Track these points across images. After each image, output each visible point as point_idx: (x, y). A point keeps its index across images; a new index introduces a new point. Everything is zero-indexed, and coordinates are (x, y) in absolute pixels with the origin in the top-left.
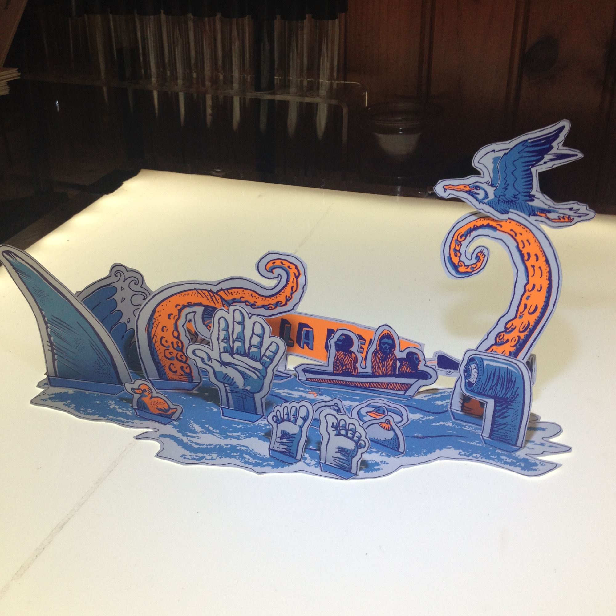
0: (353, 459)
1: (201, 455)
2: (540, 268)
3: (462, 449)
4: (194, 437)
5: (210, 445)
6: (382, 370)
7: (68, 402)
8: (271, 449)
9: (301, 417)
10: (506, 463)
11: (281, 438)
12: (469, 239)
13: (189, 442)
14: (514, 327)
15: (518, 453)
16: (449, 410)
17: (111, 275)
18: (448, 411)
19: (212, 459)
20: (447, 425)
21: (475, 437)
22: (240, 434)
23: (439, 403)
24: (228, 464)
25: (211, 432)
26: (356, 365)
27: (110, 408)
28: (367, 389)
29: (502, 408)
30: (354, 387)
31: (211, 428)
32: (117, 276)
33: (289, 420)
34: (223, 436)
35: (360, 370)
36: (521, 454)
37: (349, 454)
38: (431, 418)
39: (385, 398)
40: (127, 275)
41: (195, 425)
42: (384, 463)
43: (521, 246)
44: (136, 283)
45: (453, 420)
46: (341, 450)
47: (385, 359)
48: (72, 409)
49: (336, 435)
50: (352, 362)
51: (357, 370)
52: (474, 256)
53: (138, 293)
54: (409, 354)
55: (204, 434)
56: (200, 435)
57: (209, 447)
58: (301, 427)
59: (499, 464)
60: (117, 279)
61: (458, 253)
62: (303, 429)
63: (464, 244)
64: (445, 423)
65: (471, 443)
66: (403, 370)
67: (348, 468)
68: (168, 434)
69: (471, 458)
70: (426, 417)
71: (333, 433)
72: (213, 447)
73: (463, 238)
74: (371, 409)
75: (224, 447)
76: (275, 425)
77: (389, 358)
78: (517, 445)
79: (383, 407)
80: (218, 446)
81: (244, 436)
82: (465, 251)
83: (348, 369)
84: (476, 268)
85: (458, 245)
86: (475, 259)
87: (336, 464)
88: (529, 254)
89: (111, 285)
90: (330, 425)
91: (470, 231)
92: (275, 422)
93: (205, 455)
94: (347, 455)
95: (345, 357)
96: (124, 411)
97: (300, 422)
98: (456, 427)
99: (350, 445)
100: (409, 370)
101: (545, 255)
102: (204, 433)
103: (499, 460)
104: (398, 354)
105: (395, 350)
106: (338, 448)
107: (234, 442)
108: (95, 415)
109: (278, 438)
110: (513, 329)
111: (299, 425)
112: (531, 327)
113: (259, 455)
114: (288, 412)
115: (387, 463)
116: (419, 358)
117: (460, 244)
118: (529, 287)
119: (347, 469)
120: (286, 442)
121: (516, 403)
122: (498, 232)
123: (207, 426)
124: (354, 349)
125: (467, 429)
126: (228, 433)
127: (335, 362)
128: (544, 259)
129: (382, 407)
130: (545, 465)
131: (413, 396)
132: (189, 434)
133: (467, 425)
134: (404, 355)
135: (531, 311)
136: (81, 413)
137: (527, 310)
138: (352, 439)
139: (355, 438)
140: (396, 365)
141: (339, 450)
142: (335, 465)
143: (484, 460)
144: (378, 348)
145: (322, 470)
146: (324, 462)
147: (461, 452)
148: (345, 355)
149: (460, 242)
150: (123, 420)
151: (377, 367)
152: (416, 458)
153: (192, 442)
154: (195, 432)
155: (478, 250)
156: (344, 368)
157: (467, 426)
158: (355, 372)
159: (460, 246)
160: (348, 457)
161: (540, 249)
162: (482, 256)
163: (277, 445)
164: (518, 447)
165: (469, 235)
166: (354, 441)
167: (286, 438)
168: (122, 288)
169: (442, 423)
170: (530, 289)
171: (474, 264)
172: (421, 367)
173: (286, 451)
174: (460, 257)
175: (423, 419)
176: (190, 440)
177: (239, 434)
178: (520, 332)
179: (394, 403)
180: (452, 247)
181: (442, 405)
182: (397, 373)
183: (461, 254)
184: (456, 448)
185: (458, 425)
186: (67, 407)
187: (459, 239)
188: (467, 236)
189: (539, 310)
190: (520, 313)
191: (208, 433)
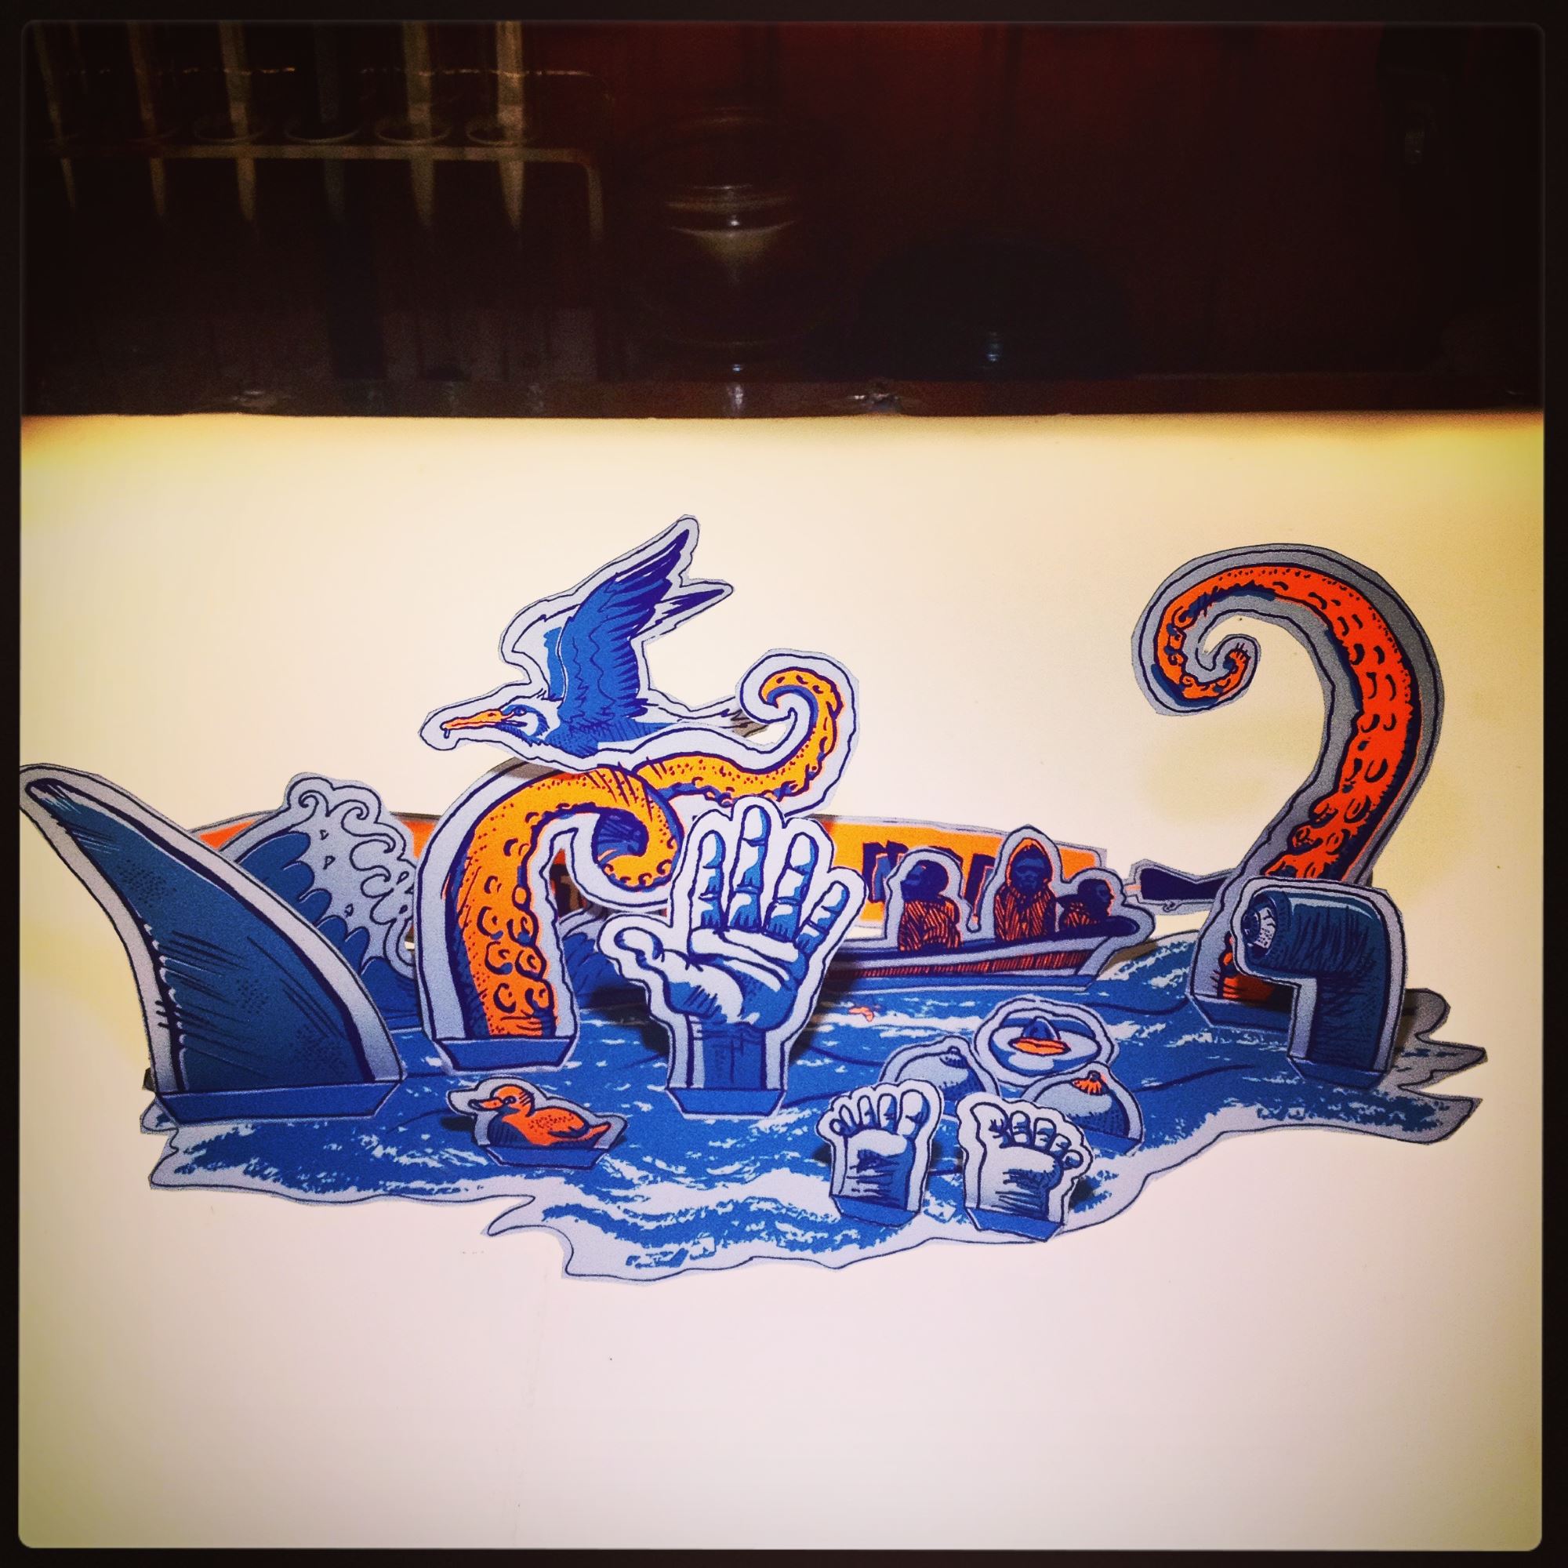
0: (1052, 1192)
1: (673, 1248)
2: (1389, 677)
3: (1259, 1102)
4: (632, 1200)
5: (682, 1214)
6: (1021, 927)
7: (253, 1161)
8: (836, 1196)
9: (907, 1117)
10: (1366, 1119)
11: (860, 1167)
12: (1202, 621)
13: (626, 1217)
14: (1332, 812)
15: (1382, 1088)
16: (1191, 997)
17: (289, 804)
18: (1187, 999)
19: (706, 1254)
20: (1201, 1040)
21: (1278, 1062)
22: (741, 1166)
23: (1159, 982)
24: (751, 1259)
25: (668, 1176)
26: (955, 928)
27: (373, 1156)
28: (987, 976)
29: (1335, 995)
30: (951, 976)
31: (661, 1164)
32: (307, 806)
33: (875, 1125)
34: (701, 1182)
35: (965, 936)
36: (1389, 1086)
37: (1039, 1184)
38: (1160, 1027)
39: (1036, 993)
40: (334, 798)
41: (617, 1163)
42: (1108, 1178)
43: (1339, 629)
44: (362, 813)
45: (1211, 1026)
46: (1017, 1176)
47: (1029, 903)
48: (275, 1181)
49: (1002, 1146)
50: (944, 921)
51: (959, 937)
52: (1221, 659)
53: (370, 838)
54: (1084, 885)
55: (652, 1186)
56: (644, 1189)
57: (682, 1220)
58: (911, 1139)
59: (1352, 1124)
60: (307, 812)
61: (1178, 656)
62: (917, 1142)
63: (1192, 633)
64: (1196, 1037)
65: (1273, 1080)
66: (1071, 922)
67: (1041, 1212)
68: (564, 1205)
69: (1287, 1120)
70: (1148, 1028)
71: (993, 1142)
72: (691, 1218)
73: (1188, 621)
74: (1016, 1032)
75: (720, 1213)
76: (838, 1141)
77: (1037, 900)
78: (1376, 1067)
79: (1043, 1021)
80: (703, 1215)
81: (752, 1169)
82: (1197, 649)
83: (936, 937)
84: (1230, 686)
85: (1177, 638)
86: (1224, 667)
87: (1005, 1205)
88: (1359, 648)
89: (293, 829)
90: (986, 1125)
91: (1203, 603)
92: (839, 1134)
93: (684, 1245)
94: (1036, 1186)
95: (928, 913)
96: (417, 1160)
97: (906, 1127)
98: (1224, 1042)
99: (1042, 1163)
100: (1085, 921)
101: (1399, 647)
102: (650, 1183)
103: (1351, 1114)
104: (1057, 888)
105: (1050, 880)
106: (1010, 1172)
107: (737, 1192)
108: (346, 1188)
109: (851, 1168)
110: (1331, 817)
111: (904, 1136)
112: (1372, 808)
113: (813, 1218)
114: (871, 1105)
115: (1115, 1176)
116: (1109, 890)
117: (1180, 634)
118: (1365, 721)
119: (1036, 1215)
120: (874, 1176)
121: (1369, 981)
122: (1277, 600)
123: (648, 1159)
124: (951, 891)
125: (1249, 1043)
126: (709, 1170)
127: (903, 928)
128: (1398, 656)
129: (1039, 1020)
130: (1448, 1108)
131: (1097, 975)
132: (615, 1192)
133: (1245, 1032)
134: (1072, 889)
135: (1373, 773)
136: (305, 1191)
137: (1361, 774)
138: (1046, 1151)
139: (1054, 1148)
140: (1054, 914)
141: (1011, 1177)
142: (1003, 1208)
143: (1317, 1120)
144: (1009, 881)
145: (979, 1227)
146: (974, 1205)
147: (1262, 1110)
148: (928, 907)
149: (1181, 630)
150: (428, 1187)
151: (1007, 924)
152: (1170, 1146)
153: (635, 1215)
154: (628, 1184)
155: (1231, 645)
156: (926, 937)
157: (1246, 1036)
158: (953, 942)
159: (1180, 639)
160: (1038, 1189)
161: (1387, 634)
162: (1241, 658)
163: (851, 1184)
164: (1376, 1071)
165: (1202, 612)
166: (1052, 1154)
167: (872, 1167)
168: (325, 834)
169: (1188, 1038)
170: (1367, 726)
171: (1220, 679)
172: (1115, 909)
173: (875, 1194)
174: (1183, 665)
175: (1144, 1035)
176: (626, 1211)
177: (737, 1166)
178: (1347, 820)
179: (1061, 1003)
180: (1162, 643)
181: (1169, 986)
182: (1057, 930)
183: (1186, 658)
184: (1248, 1101)
185: (1227, 1035)
186: (257, 1179)
187: (1177, 623)
188: (1197, 614)
189: (1391, 770)
190: (1347, 780)
191: (662, 1181)
